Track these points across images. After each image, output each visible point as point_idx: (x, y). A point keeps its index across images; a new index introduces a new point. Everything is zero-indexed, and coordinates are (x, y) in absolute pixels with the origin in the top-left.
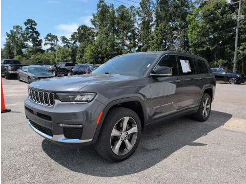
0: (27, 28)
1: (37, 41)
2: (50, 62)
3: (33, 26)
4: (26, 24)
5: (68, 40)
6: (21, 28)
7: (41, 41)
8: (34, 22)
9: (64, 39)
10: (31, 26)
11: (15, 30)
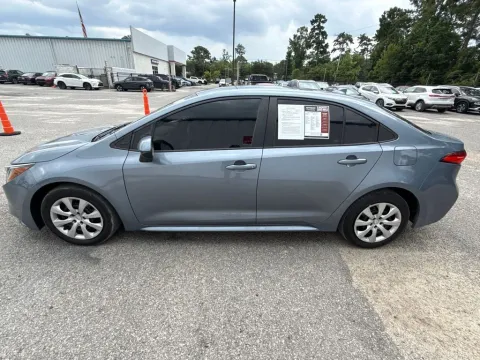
0: (313, 30)
1: (322, 47)
2: (333, 78)
3: (322, 25)
4: (313, 22)
5: (369, 40)
6: (307, 30)
7: (327, 46)
8: (324, 17)
9: (363, 38)
10: (319, 25)
11: (299, 34)
